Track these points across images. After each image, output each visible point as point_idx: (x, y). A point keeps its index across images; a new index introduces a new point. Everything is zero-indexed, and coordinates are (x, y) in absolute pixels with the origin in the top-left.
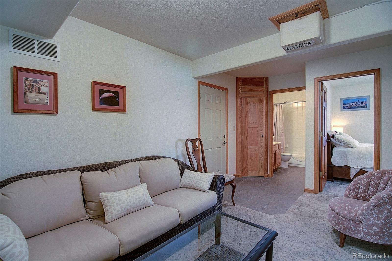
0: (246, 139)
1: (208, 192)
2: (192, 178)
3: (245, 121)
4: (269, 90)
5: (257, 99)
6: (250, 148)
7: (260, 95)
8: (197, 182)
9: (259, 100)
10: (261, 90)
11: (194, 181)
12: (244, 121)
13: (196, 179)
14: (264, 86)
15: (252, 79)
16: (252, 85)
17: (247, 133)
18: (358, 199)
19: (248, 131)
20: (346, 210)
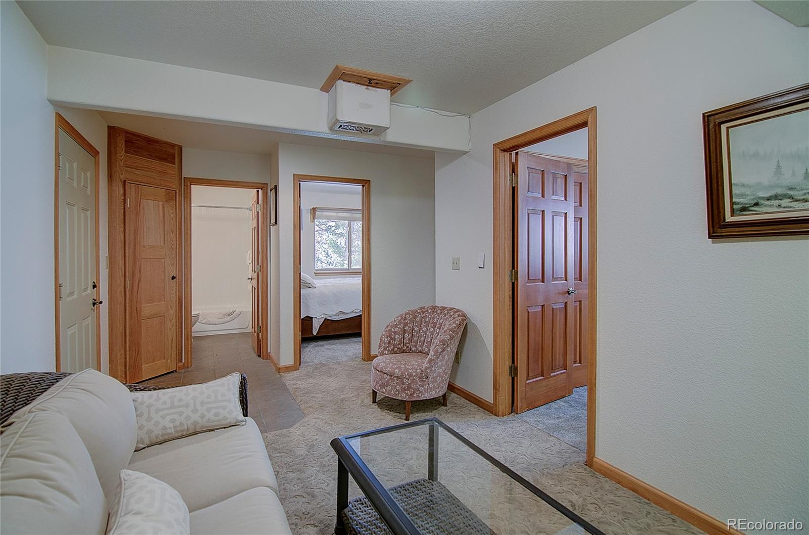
0: (138, 288)
1: (244, 423)
2: (187, 406)
3: (135, 243)
4: (183, 175)
5: (162, 192)
6: (147, 309)
7: (167, 184)
8: (209, 410)
9: (165, 195)
10: (169, 171)
11: (195, 411)
12: (132, 244)
13: (202, 403)
14: (176, 163)
15: (150, 141)
16: (150, 155)
17: (140, 272)
18: (396, 353)
19: (142, 268)
20: (409, 369)
